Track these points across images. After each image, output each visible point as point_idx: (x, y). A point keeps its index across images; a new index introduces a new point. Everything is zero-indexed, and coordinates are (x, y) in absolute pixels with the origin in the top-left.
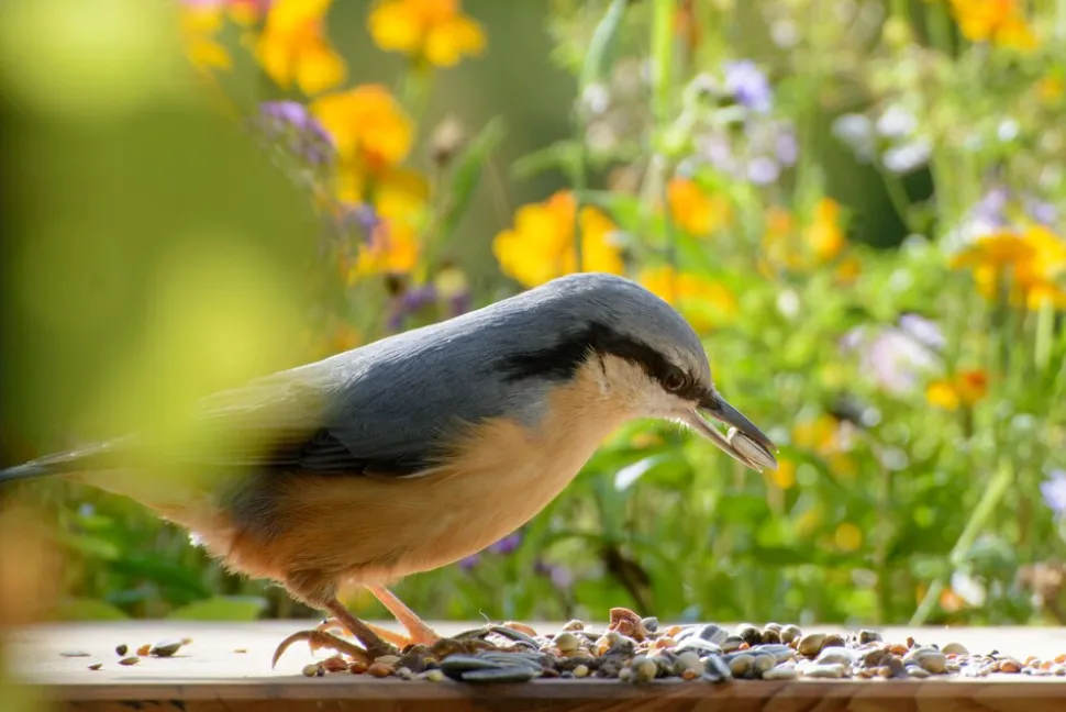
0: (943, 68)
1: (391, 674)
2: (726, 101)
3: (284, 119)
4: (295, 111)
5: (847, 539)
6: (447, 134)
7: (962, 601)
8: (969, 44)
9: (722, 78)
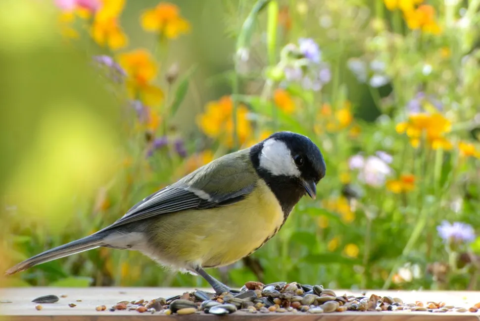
0: (398, 40)
1: (146, 311)
2: (300, 56)
3: (103, 63)
4: (108, 60)
5: (351, 251)
6: (173, 69)
7: (402, 280)
8: (411, 31)
9: (298, 45)
